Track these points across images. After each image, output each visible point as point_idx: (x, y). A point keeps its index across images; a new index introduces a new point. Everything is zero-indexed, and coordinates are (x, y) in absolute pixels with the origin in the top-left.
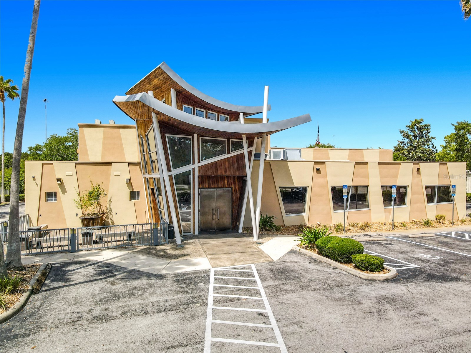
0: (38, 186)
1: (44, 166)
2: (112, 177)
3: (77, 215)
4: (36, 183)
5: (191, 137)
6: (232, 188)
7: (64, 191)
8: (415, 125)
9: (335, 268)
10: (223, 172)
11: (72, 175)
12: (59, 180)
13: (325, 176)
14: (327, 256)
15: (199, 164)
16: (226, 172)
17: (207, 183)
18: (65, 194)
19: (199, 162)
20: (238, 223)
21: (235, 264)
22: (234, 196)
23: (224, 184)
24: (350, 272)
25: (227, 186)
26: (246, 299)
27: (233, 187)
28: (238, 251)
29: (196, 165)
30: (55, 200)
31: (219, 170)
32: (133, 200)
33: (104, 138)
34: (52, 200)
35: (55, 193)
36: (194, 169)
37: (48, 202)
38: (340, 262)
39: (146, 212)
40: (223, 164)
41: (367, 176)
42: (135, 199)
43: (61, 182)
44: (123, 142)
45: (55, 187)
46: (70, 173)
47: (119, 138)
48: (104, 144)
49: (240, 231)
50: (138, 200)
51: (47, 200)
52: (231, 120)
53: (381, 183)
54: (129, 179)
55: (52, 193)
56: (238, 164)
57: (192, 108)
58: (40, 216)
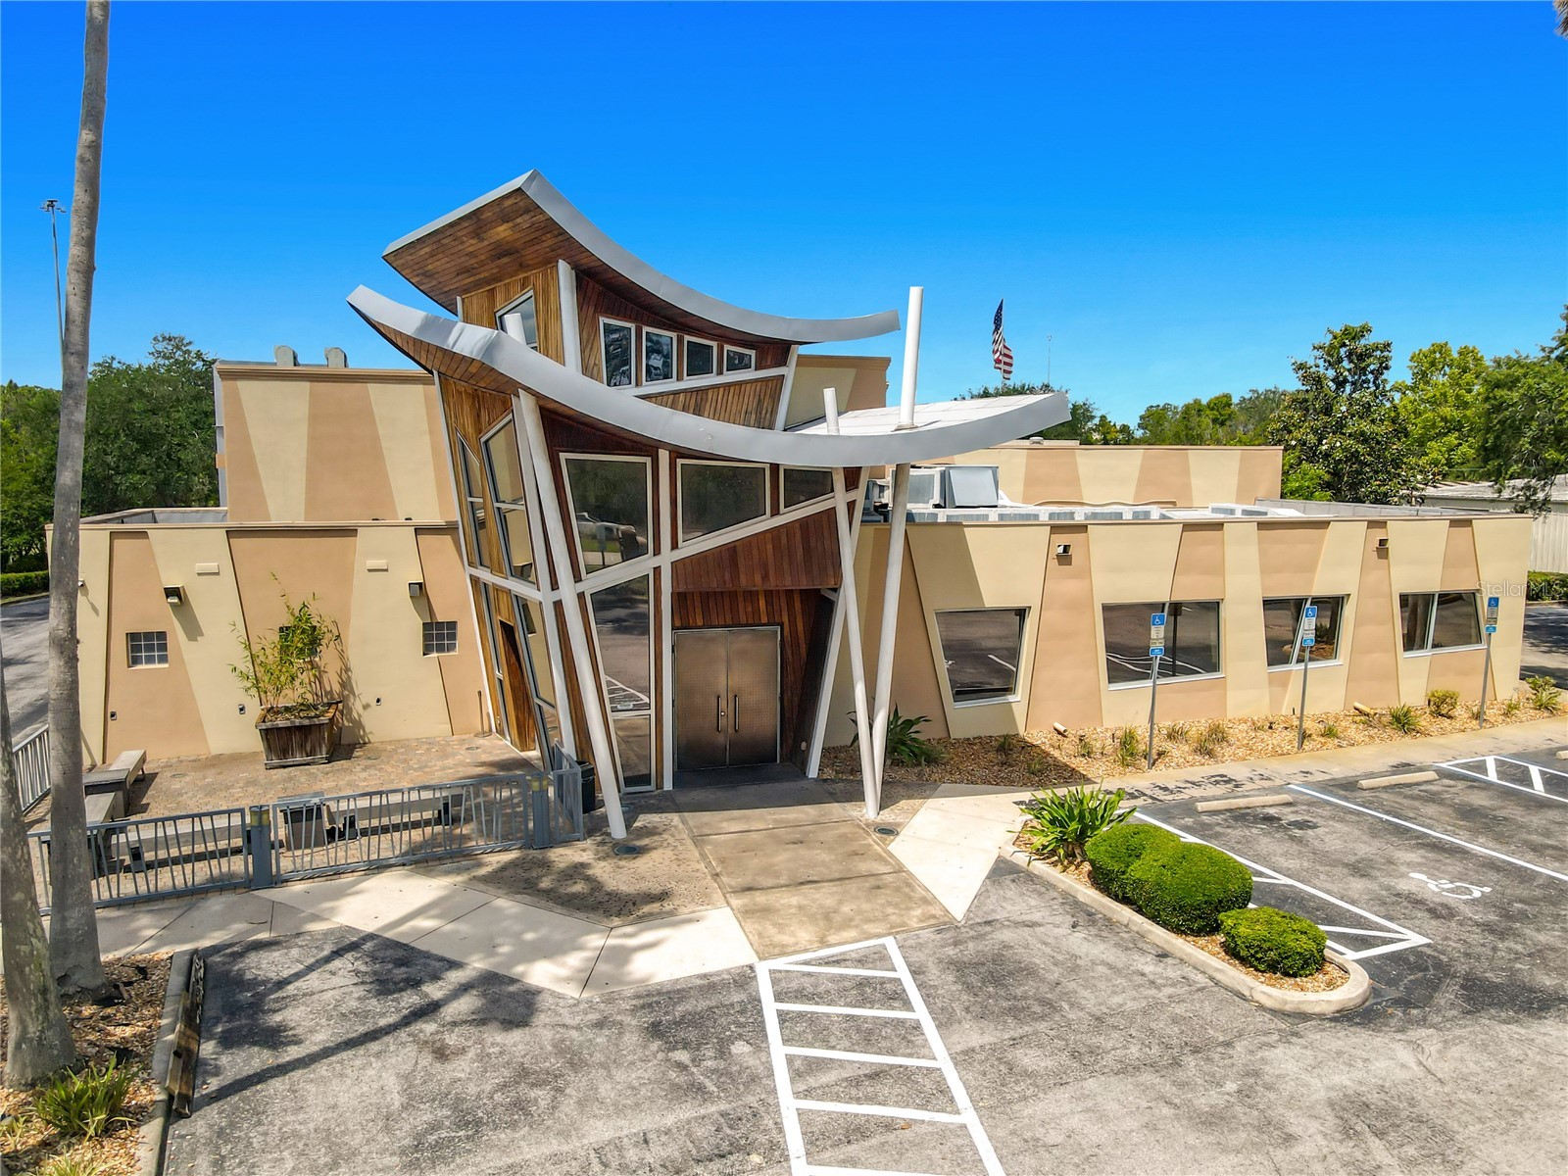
0: (98, 615)
1: (117, 542)
2: (360, 577)
3: (241, 709)
4: (92, 604)
5: (648, 460)
6: (782, 625)
7: (193, 631)
8: (1344, 345)
9: (1163, 955)
10: (758, 579)
11: (218, 574)
12: (171, 592)
13: (1086, 573)
14: (1125, 900)
15: (676, 552)
16: (765, 577)
17: (698, 610)
18: (196, 640)
19: (675, 546)
20: (804, 745)
21: (832, 939)
22: (789, 652)
23: (756, 611)
24: (1218, 976)
25: (764, 620)
26: (909, 1124)
27: (785, 619)
28: (825, 871)
29: (667, 558)
30: (163, 659)
31: (742, 570)
32: (435, 655)
33: (314, 418)
34: (150, 660)
35: (162, 635)
36: (657, 570)
37: (139, 667)
39: (480, 693)
40: (755, 552)
41: (1218, 569)
42: (440, 649)
43: (180, 599)
44: (381, 431)
45: (160, 616)
46: (212, 566)
47: (367, 415)
48: (314, 440)
49: (813, 771)
50: (452, 653)
51: (135, 661)
52: (764, 364)
53: (1264, 589)
54: (420, 584)
55: (148, 636)
56: (807, 550)
57: (632, 326)
58: (113, 715)
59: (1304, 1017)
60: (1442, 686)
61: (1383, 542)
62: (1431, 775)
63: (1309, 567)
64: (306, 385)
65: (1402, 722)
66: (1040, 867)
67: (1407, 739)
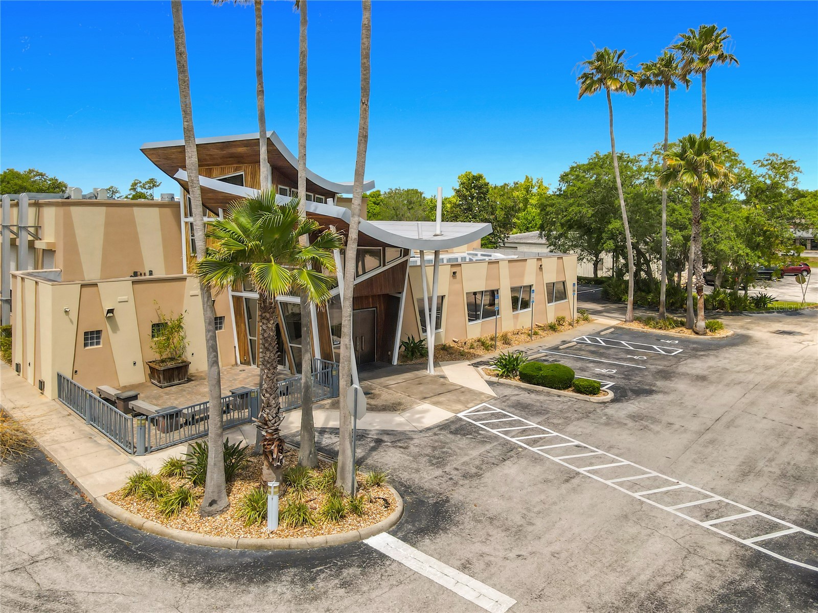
0: (73, 324)
1: (84, 289)
2: (187, 299)
3: (135, 364)
4: (70, 320)
6: (376, 307)
7: (115, 328)
9: (559, 396)
11: (126, 301)
12: (110, 311)
13: (462, 281)
14: (538, 384)
18: (117, 332)
20: (390, 353)
21: (469, 406)
22: (379, 318)
23: (369, 303)
24: (578, 398)
25: (371, 306)
27: (379, 305)
30: (98, 343)
31: (374, 287)
33: (108, 224)
34: (92, 344)
35: (99, 332)
37: (87, 348)
38: (559, 389)
39: (235, 347)
40: (378, 280)
41: (498, 278)
42: (217, 329)
43: (112, 314)
44: (139, 229)
45: (99, 323)
46: (125, 298)
47: (132, 223)
49: (395, 362)
50: (222, 331)
51: (86, 345)
53: (511, 284)
54: (214, 301)
55: (92, 333)
56: (393, 278)
58: (76, 372)
59: (604, 403)
60: (561, 315)
61: (541, 265)
62: (575, 343)
63: (522, 275)
64: (104, 209)
65: (552, 328)
66: (503, 380)
67: (557, 333)
